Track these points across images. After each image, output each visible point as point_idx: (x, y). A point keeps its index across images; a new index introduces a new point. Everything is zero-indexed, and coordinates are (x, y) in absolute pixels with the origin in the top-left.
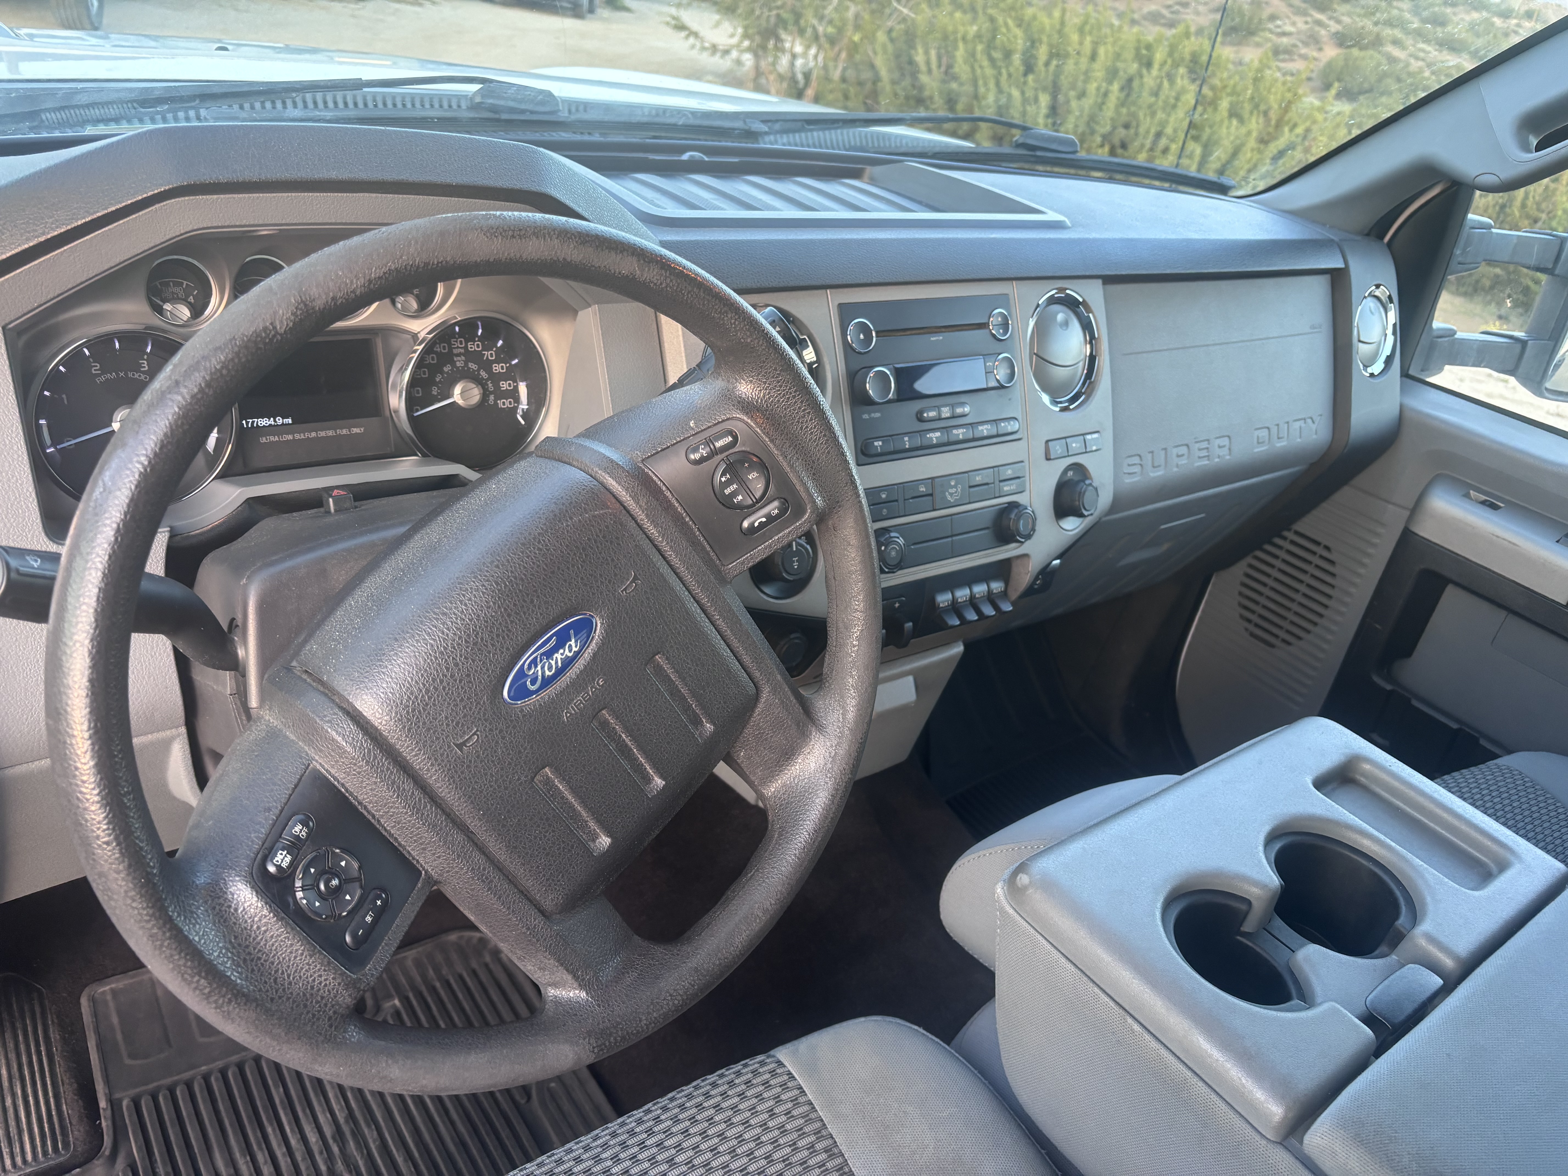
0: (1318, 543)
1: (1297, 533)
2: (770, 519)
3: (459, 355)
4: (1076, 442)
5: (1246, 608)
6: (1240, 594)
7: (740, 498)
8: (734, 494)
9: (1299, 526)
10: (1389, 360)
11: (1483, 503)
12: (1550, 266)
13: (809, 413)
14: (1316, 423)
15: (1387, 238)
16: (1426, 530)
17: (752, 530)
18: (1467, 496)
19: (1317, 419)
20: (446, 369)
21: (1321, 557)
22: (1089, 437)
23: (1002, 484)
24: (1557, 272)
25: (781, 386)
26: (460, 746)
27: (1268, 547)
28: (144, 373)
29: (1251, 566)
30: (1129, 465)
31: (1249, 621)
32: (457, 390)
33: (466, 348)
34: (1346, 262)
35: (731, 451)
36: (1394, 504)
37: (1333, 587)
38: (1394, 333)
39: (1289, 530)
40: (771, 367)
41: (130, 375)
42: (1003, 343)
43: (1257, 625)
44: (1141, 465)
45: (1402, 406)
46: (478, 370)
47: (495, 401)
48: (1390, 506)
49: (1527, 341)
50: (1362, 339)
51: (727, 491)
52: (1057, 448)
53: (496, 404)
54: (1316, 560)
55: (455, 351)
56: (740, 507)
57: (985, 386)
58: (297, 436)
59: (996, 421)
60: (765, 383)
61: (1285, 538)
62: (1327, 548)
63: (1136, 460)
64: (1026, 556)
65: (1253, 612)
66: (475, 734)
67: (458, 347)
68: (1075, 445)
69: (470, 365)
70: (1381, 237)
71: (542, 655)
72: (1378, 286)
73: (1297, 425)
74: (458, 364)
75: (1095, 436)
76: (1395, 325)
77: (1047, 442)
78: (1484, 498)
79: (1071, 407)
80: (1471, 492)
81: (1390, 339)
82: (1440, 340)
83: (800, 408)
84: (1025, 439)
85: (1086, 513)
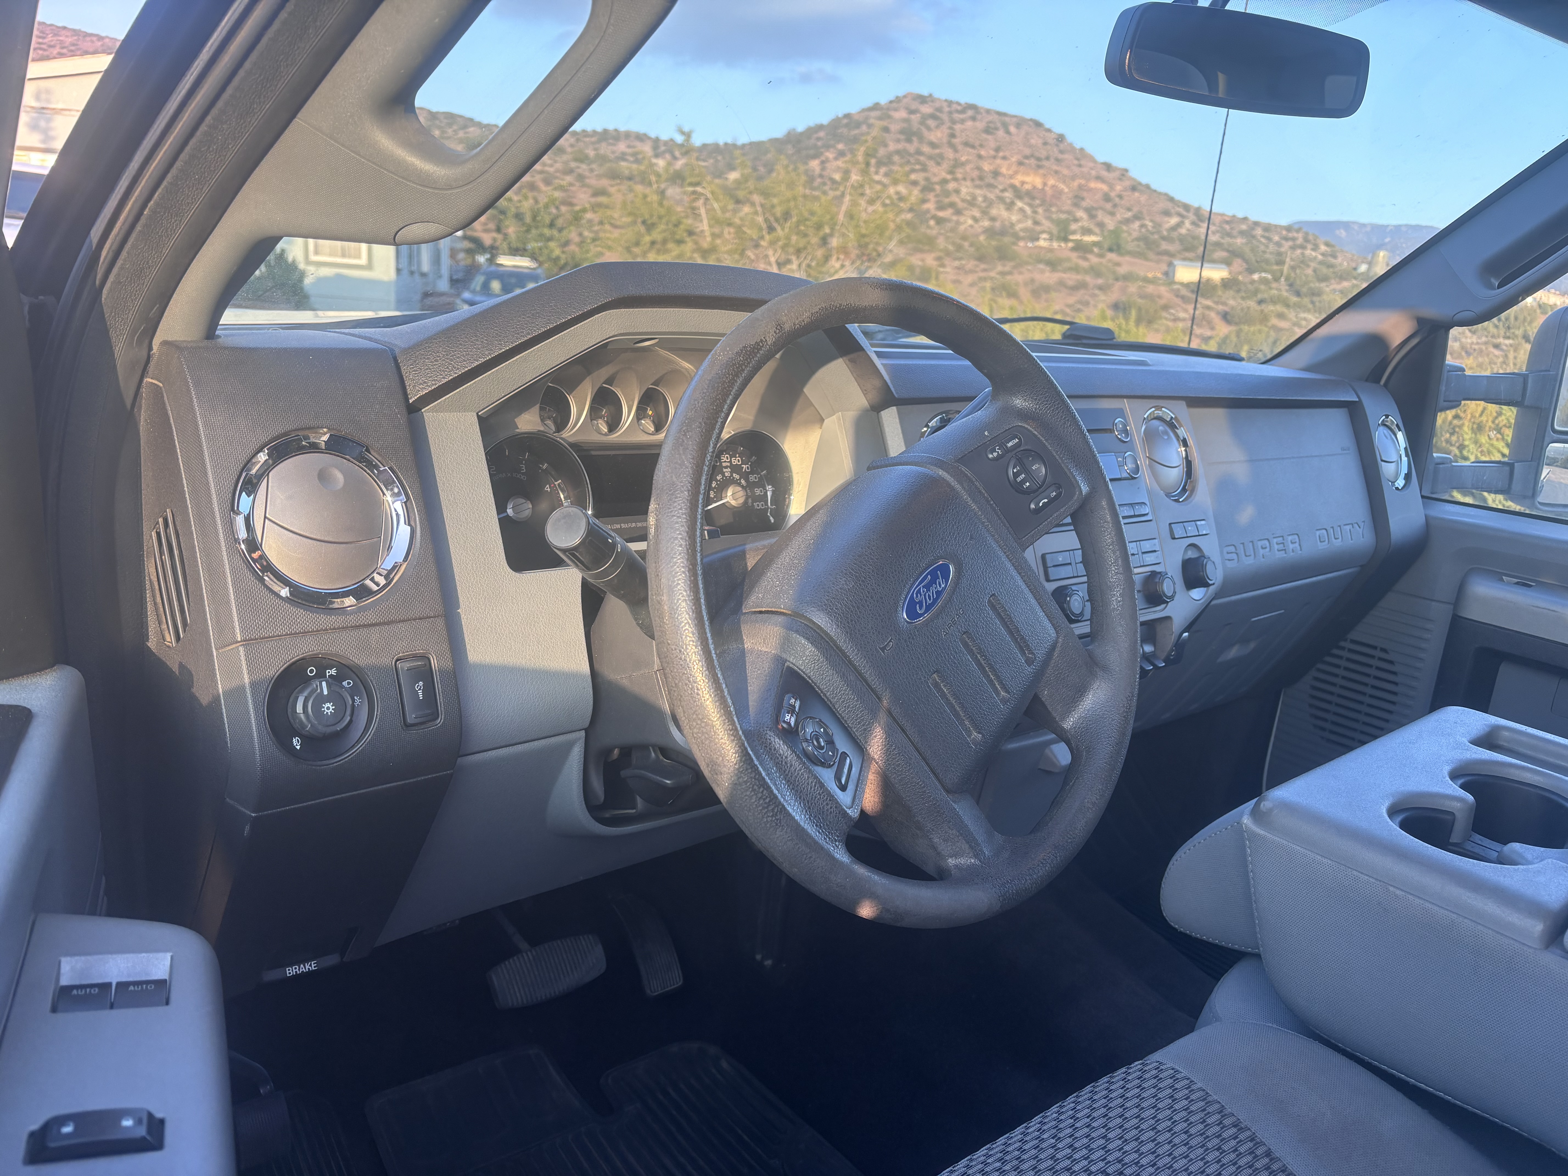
0: (1375, 648)
1: (1353, 642)
2: (1051, 501)
3: (726, 467)
4: (1191, 526)
5: (1317, 718)
6: (1311, 706)
7: (1028, 484)
8: (1023, 481)
9: (1354, 635)
10: (1408, 477)
11: (1517, 583)
12: (1520, 399)
13: (1068, 420)
14: (1362, 527)
15: (1382, 382)
16: (1473, 612)
17: (1038, 510)
18: (1502, 580)
19: (1362, 525)
20: (718, 478)
21: (1380, 659)
22: (1198, 523)
23: (1144, 555)
24: (1526, 403)
25: (1047, 401)
26: (883, 649)
27: (1328, 659)
28: (523, 474)
29: (1316, 679)
30: (1228, 553)
31: (1323, 729)
32: (730, 493)
33: (731, 462)
34: (1358, 397)
35: (1019, 450)
36: (1435, 601)
37: (1396, 684)
38: (1407, 455)
39: (1346, 640)
40: (1040, 386)
41: (514, 475)
42: (1125, 444)
43: (1332, 732)
44: (1237, 553)
45: (1426, 516)
46: (740, 479)
47: (752, 503)
48: (1433, 603)
49: (1513, 463)
50: (1384, 459)
51: (1019, 480)
52: (1178, 531)
53: (753, 505)
54: (1375, 662)
55: (724, 464)
56: (1027, 492)
57: (1119, 477)
58: (623, 526)
59: (1132, 505)
60: (1036, 399)
61: (1343, 648)
62: (1383, 650)
63: (1232, 549)
64: (1168, 618)
65: (1326, 720)
66: (890, 641)
67: (725, 462)
68: (1191, 529)
69: (734, 475)
70: (1377, 381)
71: (923, 587)
72: (1387, 416)
73: (1348, 527)
74: (726, 474)
75: (1203, 522)
76: (1406, 449)
77: (1170, 524)
78: (1516, 580)
79: (1181, 500)
80: (1504, 577)
81: (1404, 459)
82: (1441, 466)
83: (1062, 417)
84: (1154, 521)
85: (1211, 582)
